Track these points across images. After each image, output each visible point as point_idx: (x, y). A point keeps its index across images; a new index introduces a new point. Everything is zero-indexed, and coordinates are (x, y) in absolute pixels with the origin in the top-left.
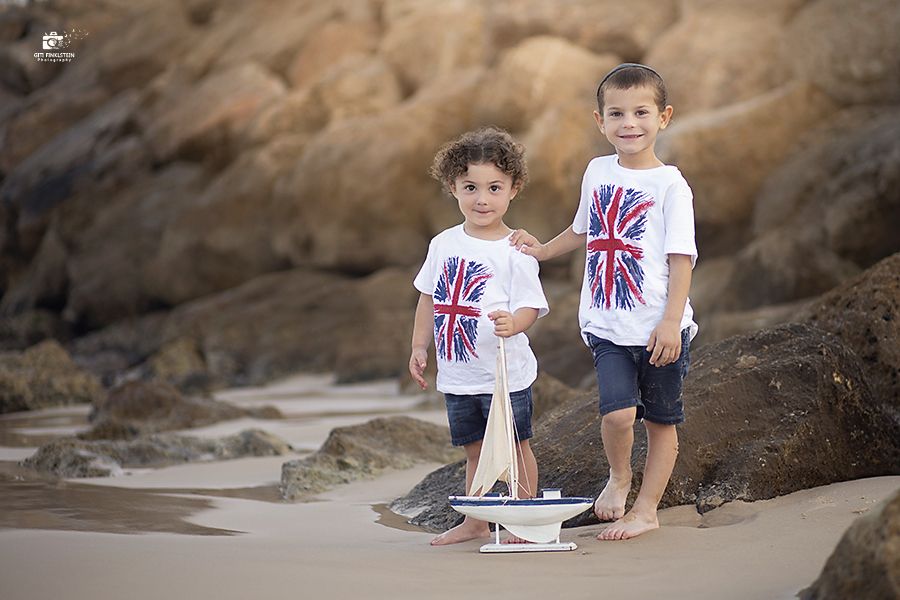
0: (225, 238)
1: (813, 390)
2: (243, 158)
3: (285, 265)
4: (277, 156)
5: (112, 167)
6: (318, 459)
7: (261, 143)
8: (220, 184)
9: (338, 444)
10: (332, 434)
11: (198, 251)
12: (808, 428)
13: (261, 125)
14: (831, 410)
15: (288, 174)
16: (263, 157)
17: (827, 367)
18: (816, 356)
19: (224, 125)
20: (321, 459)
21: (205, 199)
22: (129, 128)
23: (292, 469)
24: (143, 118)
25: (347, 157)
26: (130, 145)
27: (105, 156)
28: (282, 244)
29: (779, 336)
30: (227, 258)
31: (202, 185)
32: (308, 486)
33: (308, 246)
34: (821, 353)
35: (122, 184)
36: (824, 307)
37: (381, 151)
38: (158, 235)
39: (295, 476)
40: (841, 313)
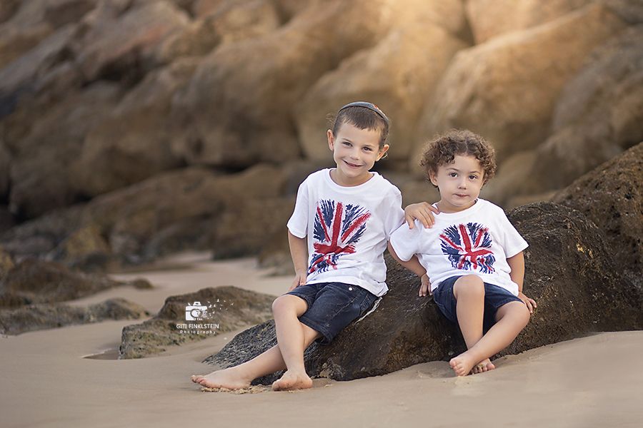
0: (134, 142)
1: (558, 258)
2: (149, 78)
3: (181, 164)
4: (175, 74)
5: (51, 85)
6: (153, 323)
7: (164, 64)
8: (130, 98)
9: (172, 311)
10: (166, 302)
11: (112, 153)
12: (553, 292)
13: (164, 49)
14: (574, 275)
15: (183, 89)
16: (164, 76)
17: (571, 239)
18: (562, 230)
19: (136, 50)
20: (156, 323)
21: (118, 111)
22: (65, 55)
23: (130, 332)
24: (77, 46)
25: (229, 74)
26: (65, 68)
27: (46, 78)
28: (179, 146)
29: (531, 212)
30: (135, 159)
31: (118, 99)
32: (142, 347)
33: (198, 147)
34: (566, 227)
35: (55, 100)
36: (579, 188)
37: (256, 68)
38: (81, 141)
39: (132, 338)
40: (590, 193)
